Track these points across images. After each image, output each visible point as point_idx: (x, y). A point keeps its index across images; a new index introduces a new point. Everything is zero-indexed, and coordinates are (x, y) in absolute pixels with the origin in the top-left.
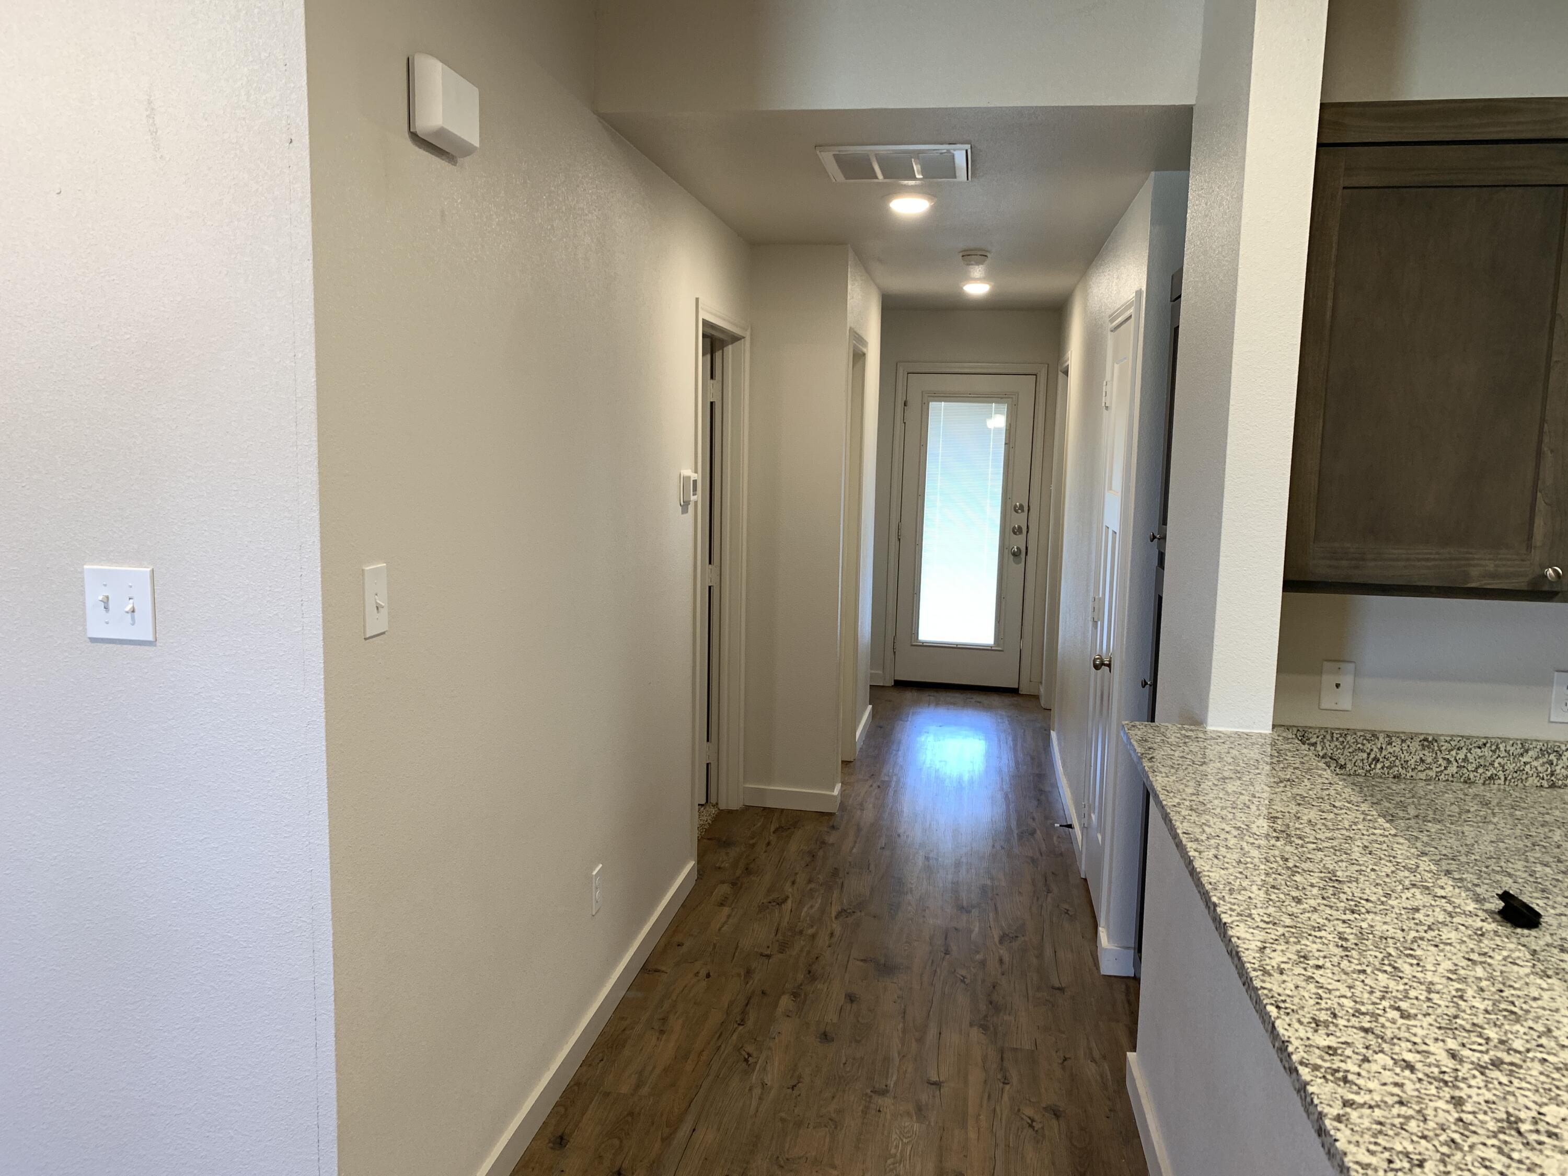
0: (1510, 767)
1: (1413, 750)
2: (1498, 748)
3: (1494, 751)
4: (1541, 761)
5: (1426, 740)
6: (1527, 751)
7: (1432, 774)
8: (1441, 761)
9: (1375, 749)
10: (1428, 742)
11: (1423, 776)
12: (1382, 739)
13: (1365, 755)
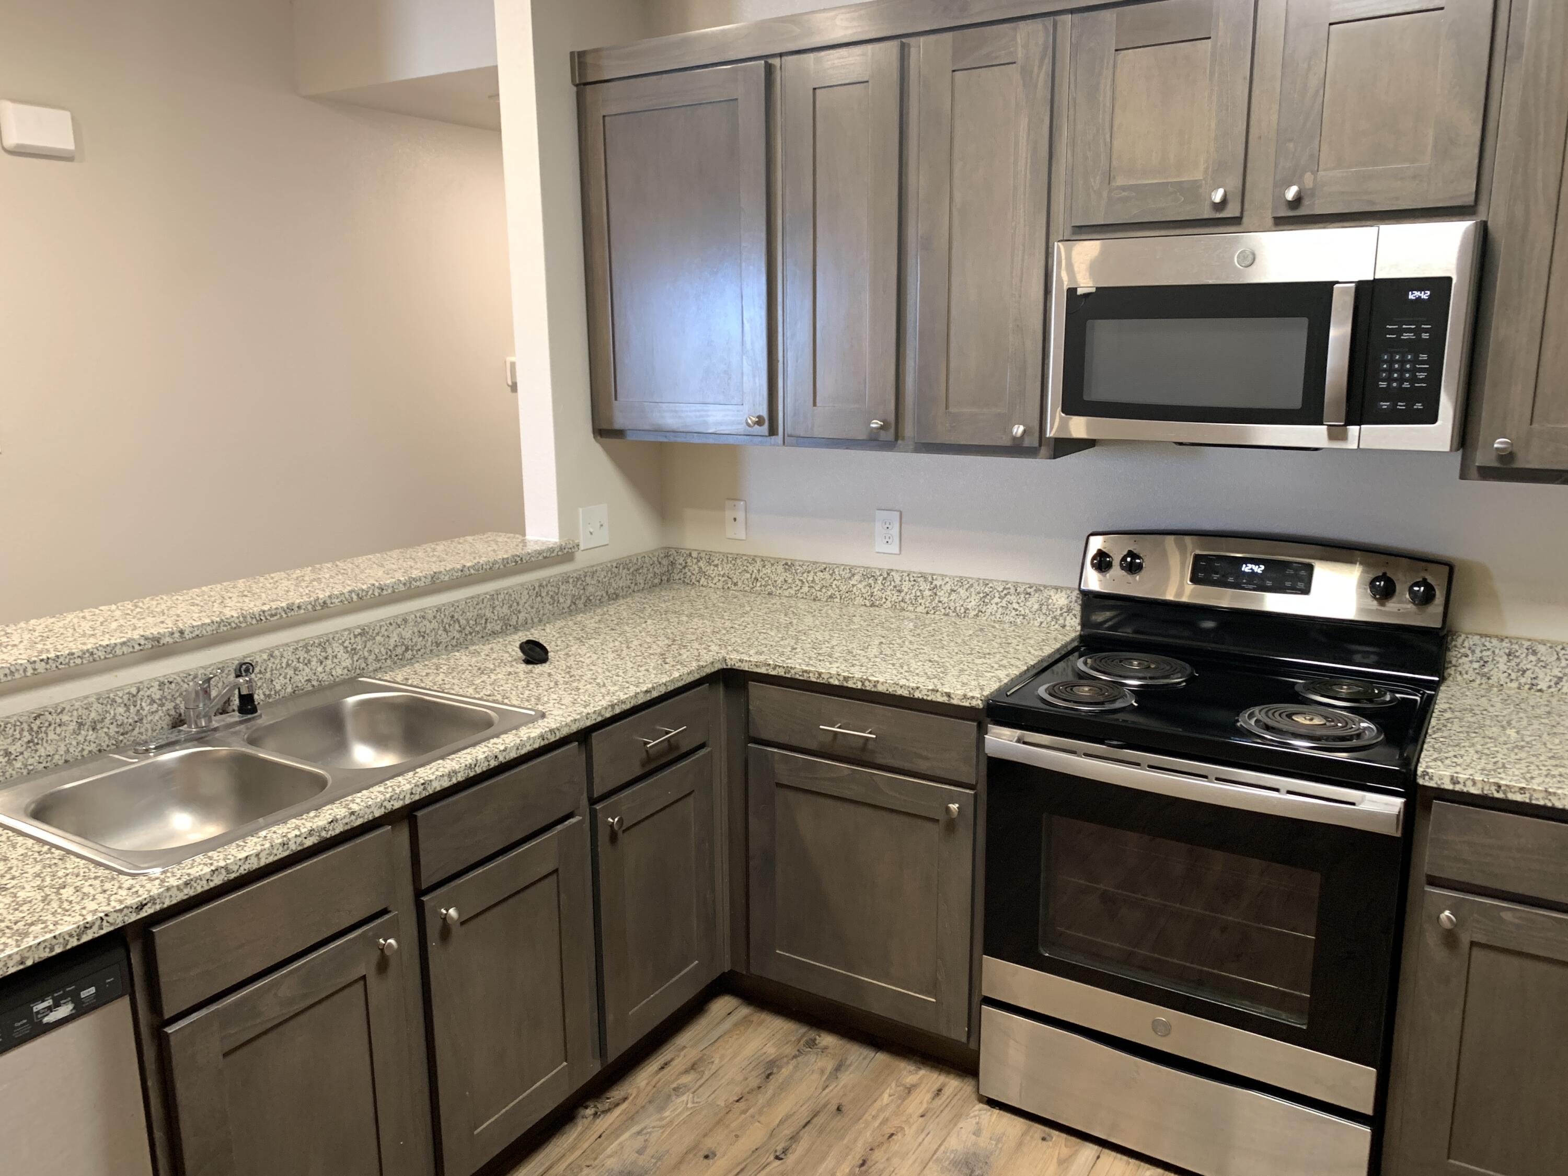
0: (843, 588)
1: (779, 572)
2: (834, 572)
3: (831, 575)
4: (864, 583)
5: (786, 564)
6: (853, 575)
7: (793, 592)
8: (798, 582)
9: (755, 571)
10: (789, 566)
11: (786, 593)
12: (759, 564)
13: (749, 575)
